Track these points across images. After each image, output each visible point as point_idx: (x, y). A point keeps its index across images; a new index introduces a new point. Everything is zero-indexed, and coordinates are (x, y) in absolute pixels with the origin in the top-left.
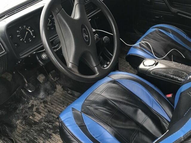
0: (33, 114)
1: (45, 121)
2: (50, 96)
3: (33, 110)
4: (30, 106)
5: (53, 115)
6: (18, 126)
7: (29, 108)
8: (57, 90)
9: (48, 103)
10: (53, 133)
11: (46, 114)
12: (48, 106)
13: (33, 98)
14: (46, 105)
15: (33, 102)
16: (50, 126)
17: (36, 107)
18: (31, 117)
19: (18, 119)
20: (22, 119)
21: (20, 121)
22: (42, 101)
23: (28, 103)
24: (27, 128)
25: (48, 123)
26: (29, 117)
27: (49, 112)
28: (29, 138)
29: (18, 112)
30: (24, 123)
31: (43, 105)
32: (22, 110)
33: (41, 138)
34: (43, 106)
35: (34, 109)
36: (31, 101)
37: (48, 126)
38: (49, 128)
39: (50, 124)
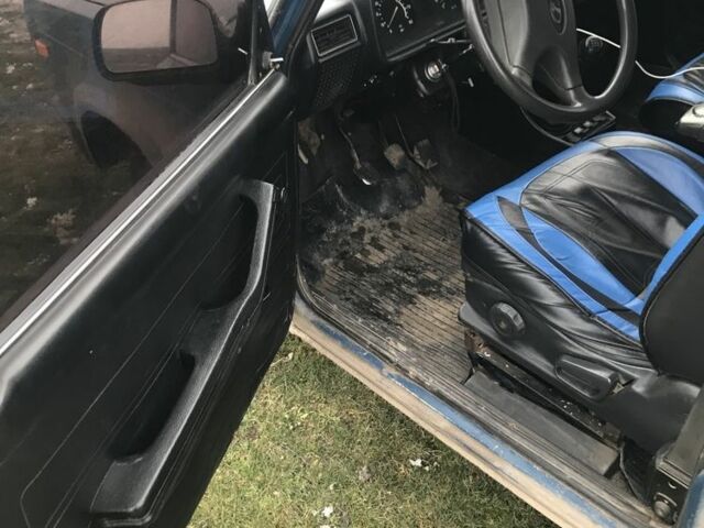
0: (364, 249)
1: (396, 267)
2: (407, 212)
3: (362, 239)
4: (355, 230)
5: (417, 255)
6: (327, 272)
7: (353, 235)
8: (427, 200)
9: (402, 229)
10: (419, 293)
11: (398, 252)
12: (402, 235)
13: (363, 212)
14: (397, 232)
15: (363, 222)
16: (411, 279)
17: (372, 235)
18: (359, 256)
19: (327, 257)
20: (337, 257)
21: (331, 260)
22: (386, 222)
23: (351, 222)
24: (349, 276)
25: (406, 271)
26: (354, 253)
27: (406, 248)
28: (358, 296)
29: (326, 239)
30: (341, 265)
31: (387, 231)
32: (336, 236)
33: (388, 301)
34: (390, 234)
35: (367, 238)
36: (359, 218)
37: (404, 278)
38: (408, 282)
39: (410, 275)
